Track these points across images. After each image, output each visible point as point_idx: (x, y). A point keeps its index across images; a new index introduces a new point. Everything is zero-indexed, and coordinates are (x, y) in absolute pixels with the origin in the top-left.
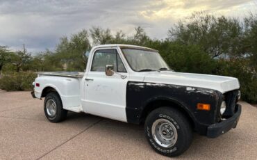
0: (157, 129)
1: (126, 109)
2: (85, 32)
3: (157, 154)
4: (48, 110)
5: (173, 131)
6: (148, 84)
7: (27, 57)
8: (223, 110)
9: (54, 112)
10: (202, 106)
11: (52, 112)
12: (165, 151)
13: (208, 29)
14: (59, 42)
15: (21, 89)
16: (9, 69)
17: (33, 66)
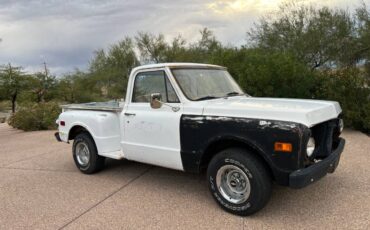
0: (224, 179)
1: (182, 153)
2: (129, 41)
3: (224, 213)
4: (78, 158)
5: (245, 181)
6: (208, 118)
7: (50, 80)
8: (310, 150)
9: (86, 159)
10: (281, 146)
11: (84, 159)
12: (234, 208)
13: (305, 27)
14: (93, 57)
15: (43, 128)
16: (27, 99)
17: (60, 92)
